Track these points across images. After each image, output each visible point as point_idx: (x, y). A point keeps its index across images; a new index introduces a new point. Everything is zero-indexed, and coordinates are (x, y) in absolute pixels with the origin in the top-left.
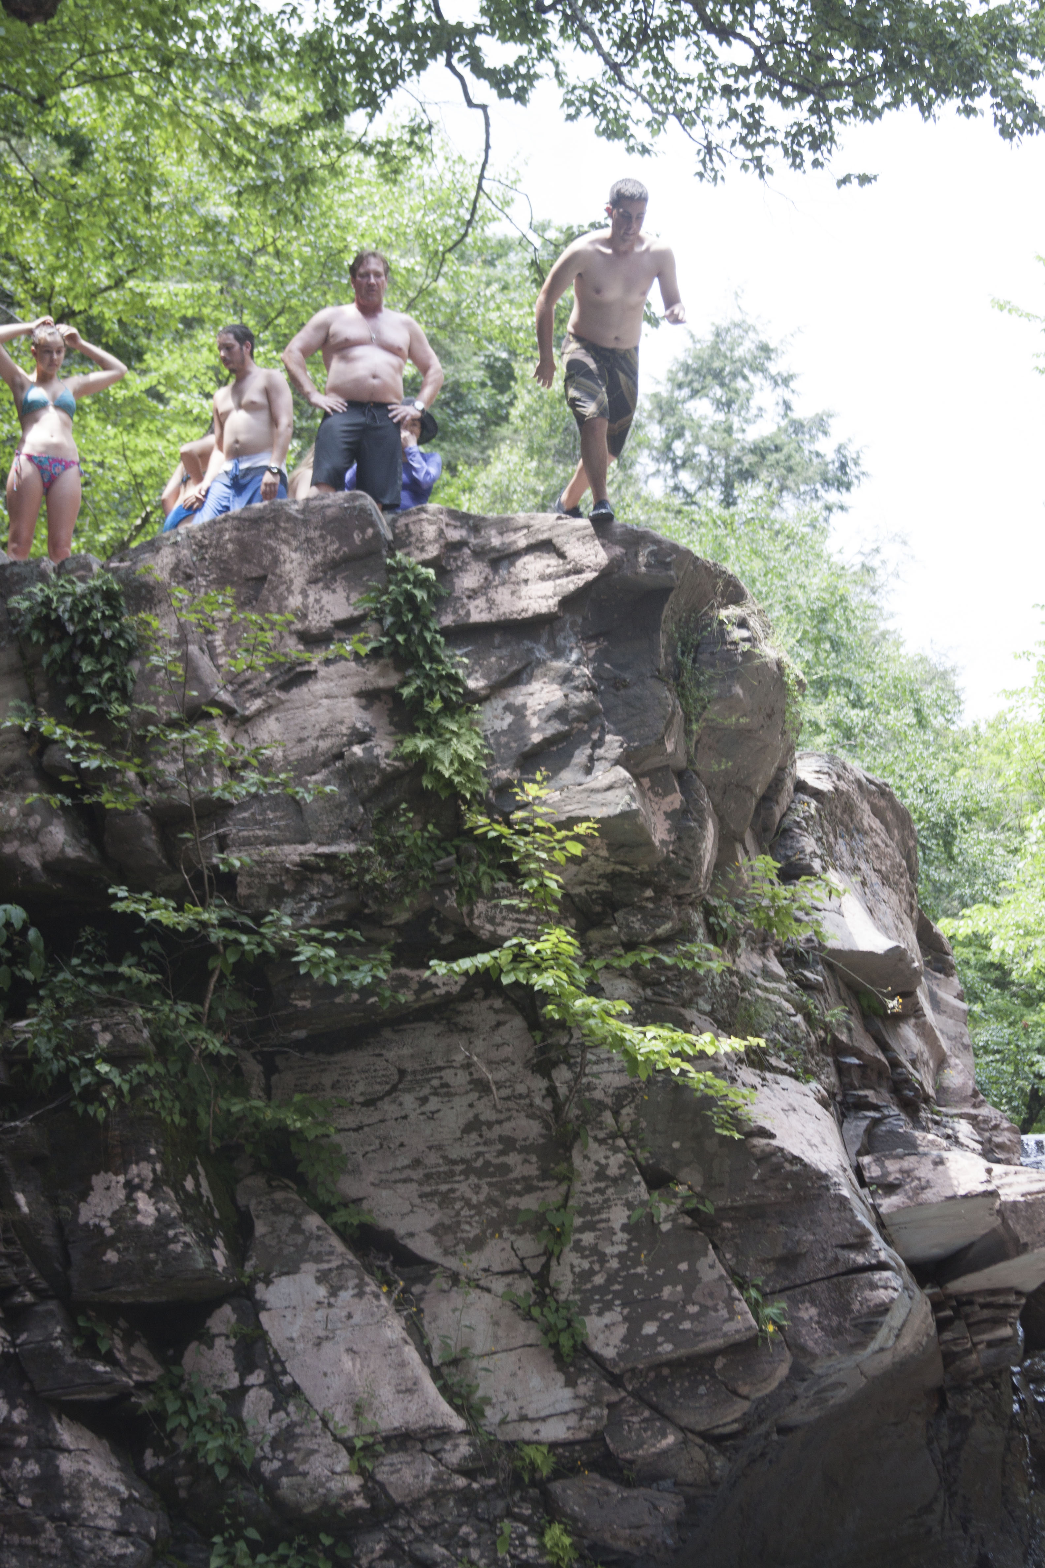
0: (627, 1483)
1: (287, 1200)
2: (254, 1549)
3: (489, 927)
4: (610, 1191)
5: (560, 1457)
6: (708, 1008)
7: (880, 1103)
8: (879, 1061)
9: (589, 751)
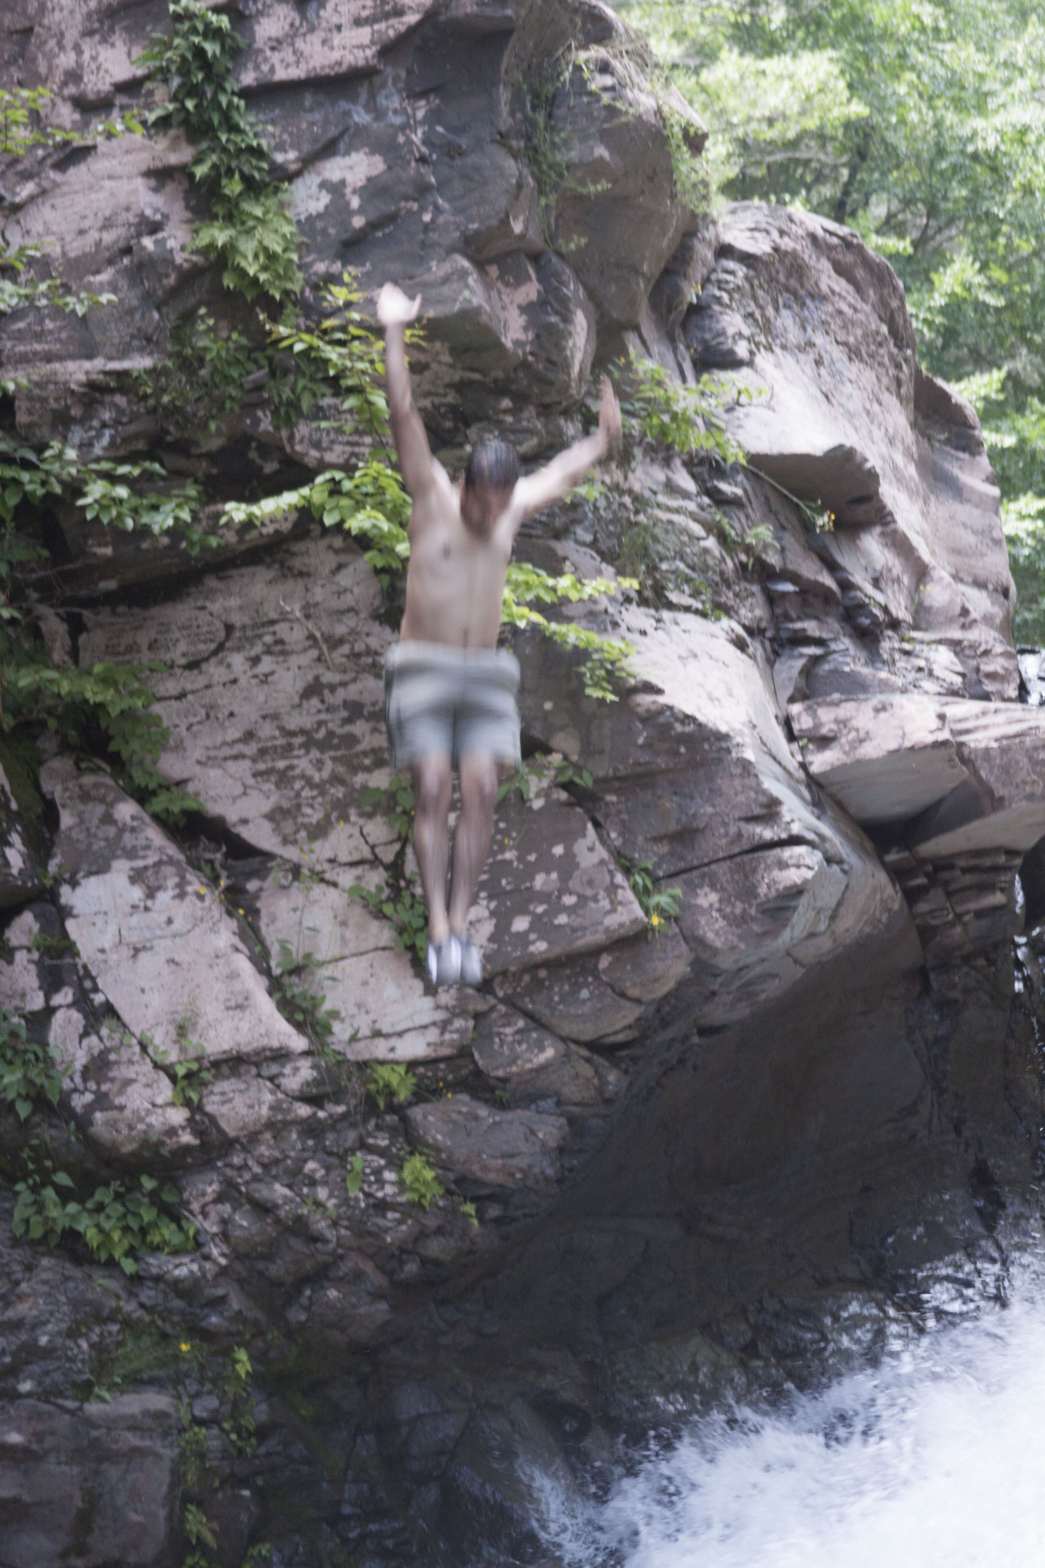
0: (502, 1105)
1: (96, 785)
2: (65, 1195)
3: (314, 453)
5: (421, 1078)
6: (589, 538)
7: (825, 635)
8: (822, 585)
9: (421, 236)
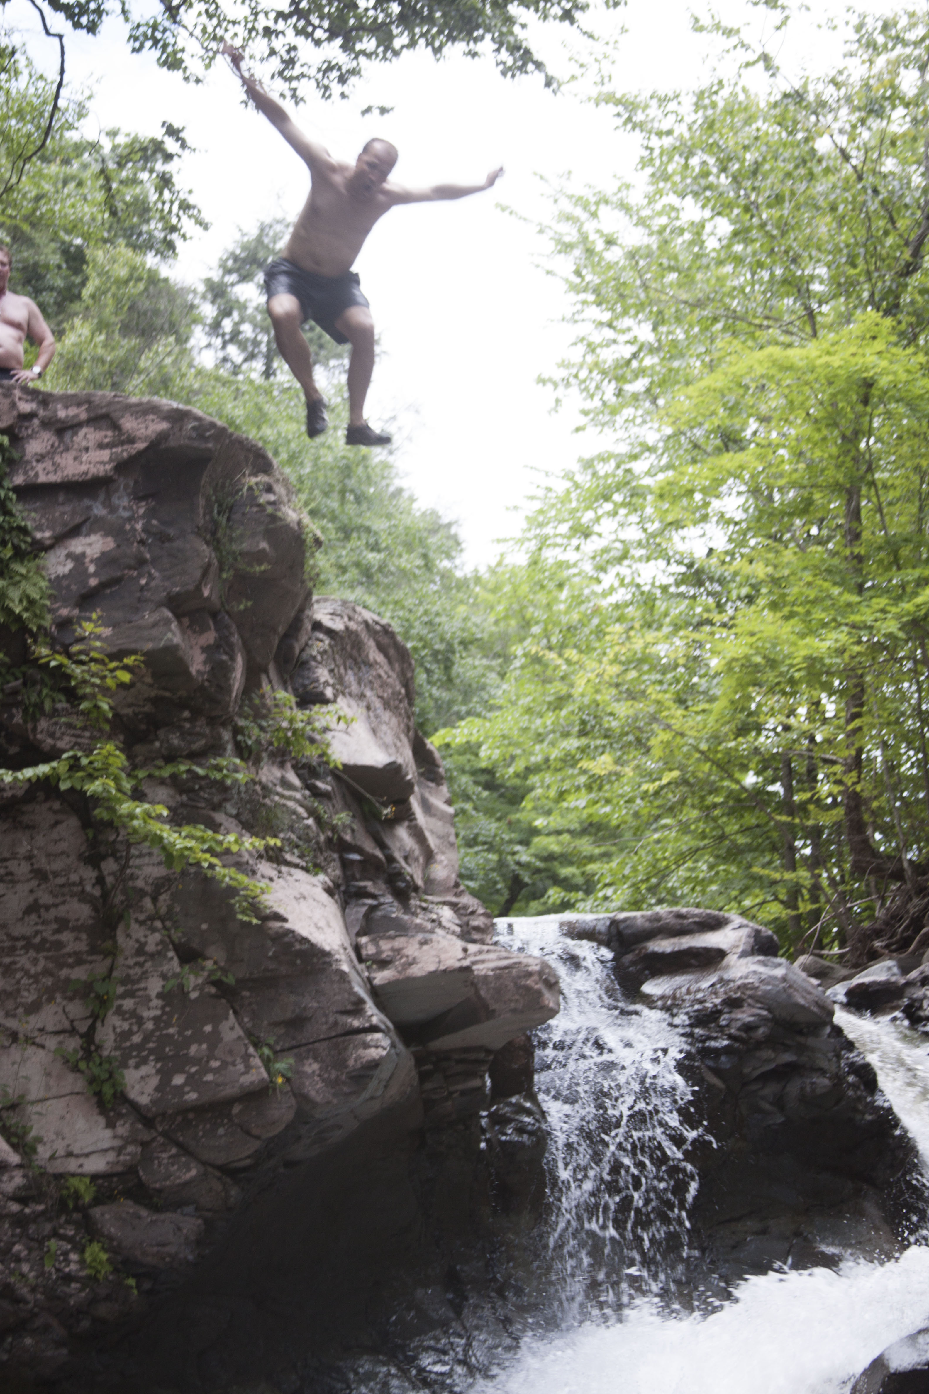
0: (157, 1209)
3: (50, 741)
4: (148, 965)
5: (100, 1187)
6: (234, 812)
7: (377, 892)
8: (377, 857)
9: (138, 594)
